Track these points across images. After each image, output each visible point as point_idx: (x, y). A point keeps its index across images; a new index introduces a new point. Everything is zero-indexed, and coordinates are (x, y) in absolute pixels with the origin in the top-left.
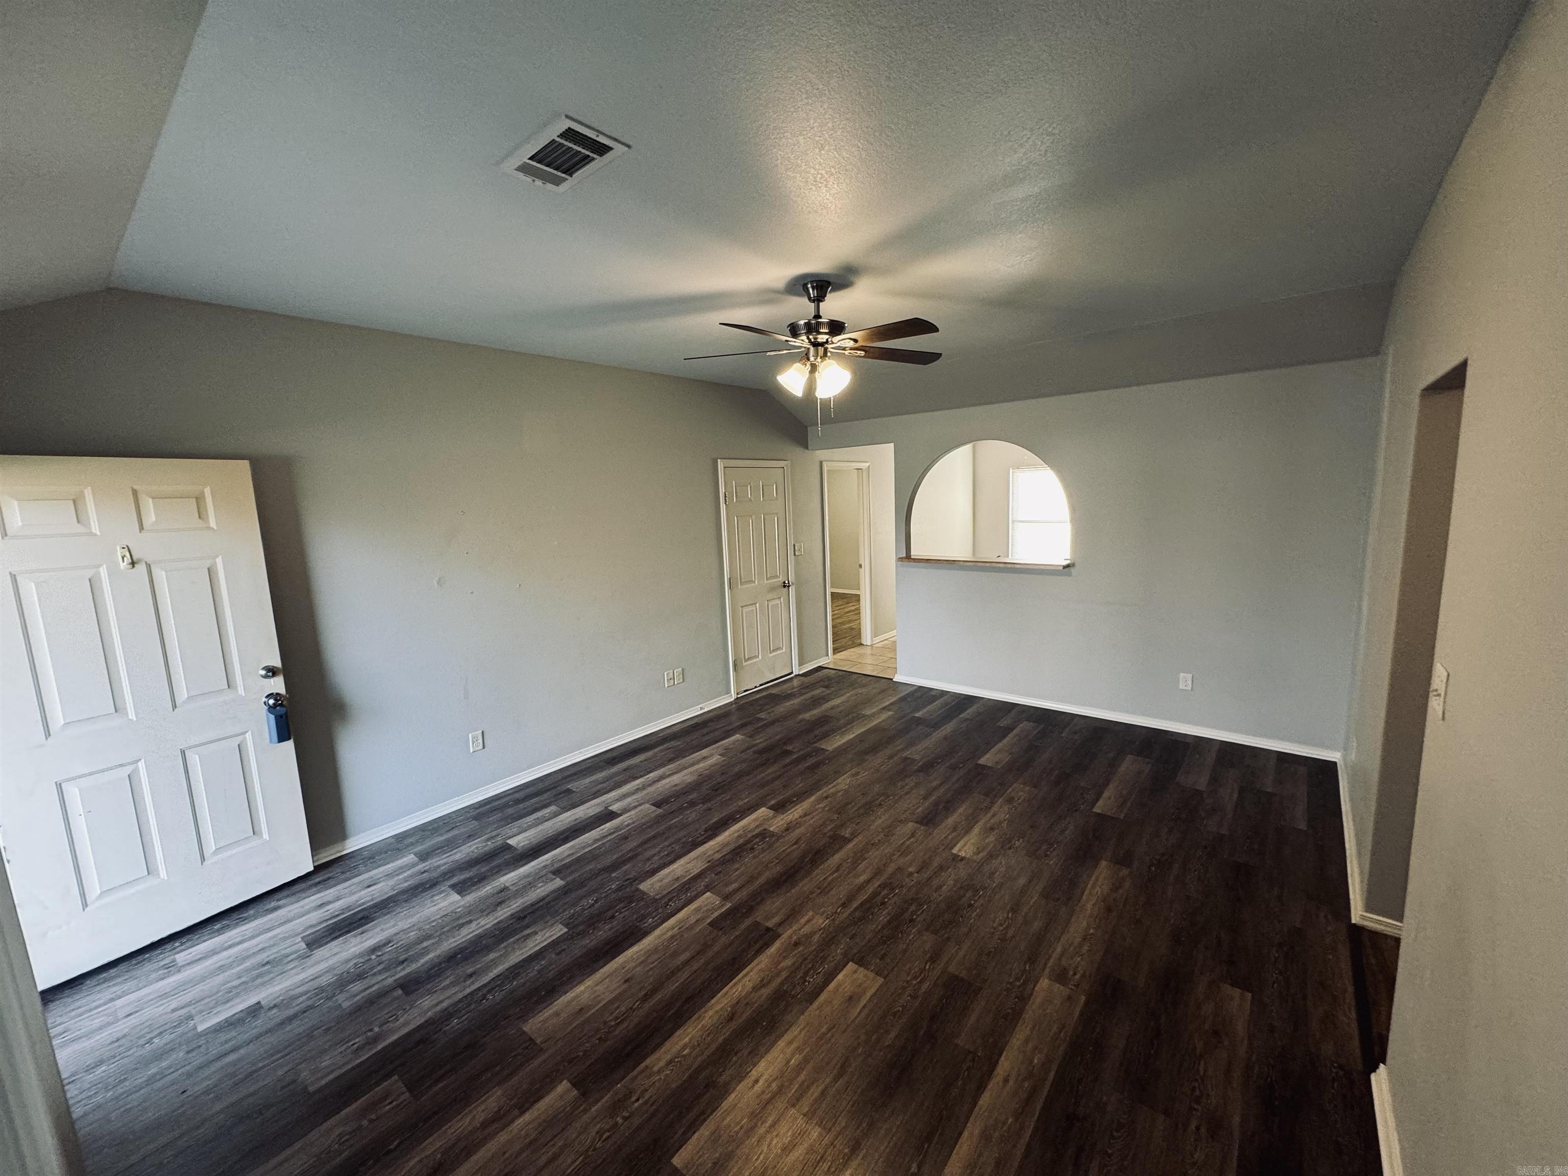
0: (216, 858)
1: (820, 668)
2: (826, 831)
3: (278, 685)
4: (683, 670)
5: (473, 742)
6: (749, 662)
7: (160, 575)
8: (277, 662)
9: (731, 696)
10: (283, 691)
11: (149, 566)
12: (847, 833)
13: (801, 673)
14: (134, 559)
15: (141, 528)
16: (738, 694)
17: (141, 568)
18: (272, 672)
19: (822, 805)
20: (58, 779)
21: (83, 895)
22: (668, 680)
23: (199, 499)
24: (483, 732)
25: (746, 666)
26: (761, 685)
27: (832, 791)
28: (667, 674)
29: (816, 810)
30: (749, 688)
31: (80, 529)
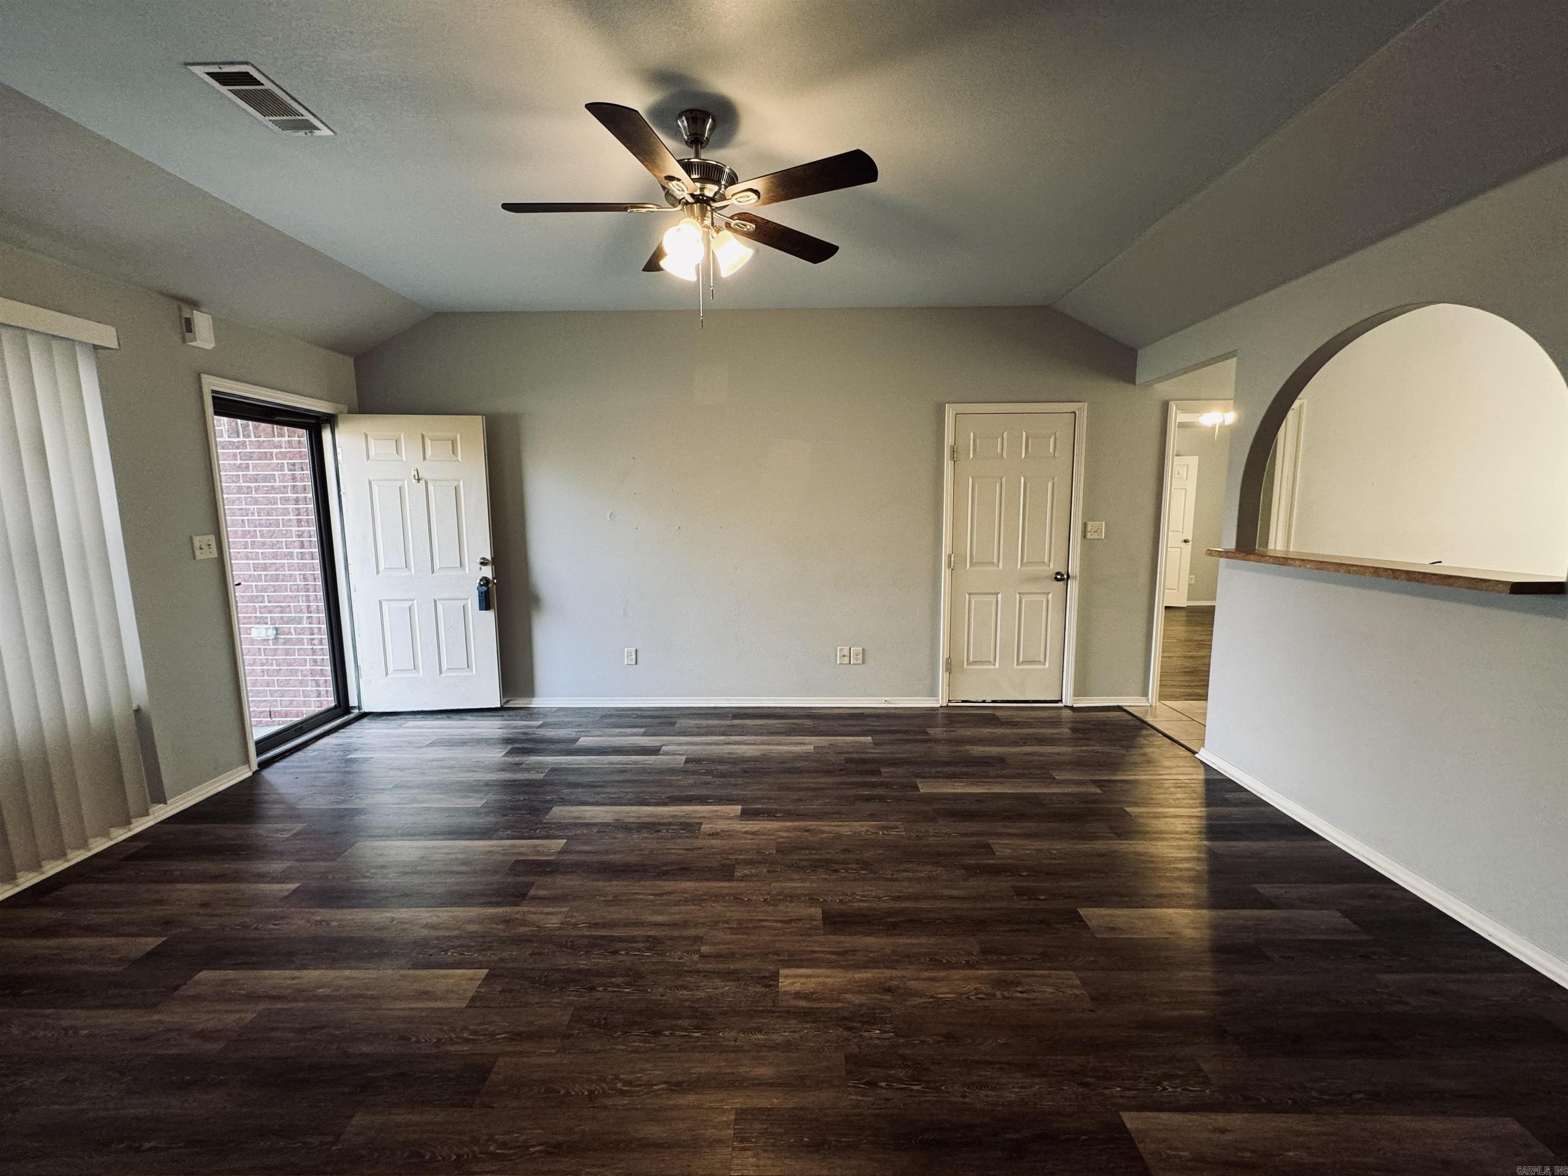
0: (449, 674)
1: (1120, 708)
3: (488, 572)
4: (864, 650)
5: (628, 656)
6: (974, 667)
7: (431, 487)
8: (489, 557)
9: (938, 700)
10: (490, 577)
11: (426, 483)
13: (1075, 705)
14: (420, 477)
15: (425, 458)
16: (949, 701)
17: (422, 482)
18: (484, 563)
20: (381, 599)
21: (386, 669)
22: (840, 657)
23: (454, 443)
24: (636, 650)
25: (968, 670)
26: (993, 702)
28: (841, 650)
30: (970, 699)
31: (397, 457)
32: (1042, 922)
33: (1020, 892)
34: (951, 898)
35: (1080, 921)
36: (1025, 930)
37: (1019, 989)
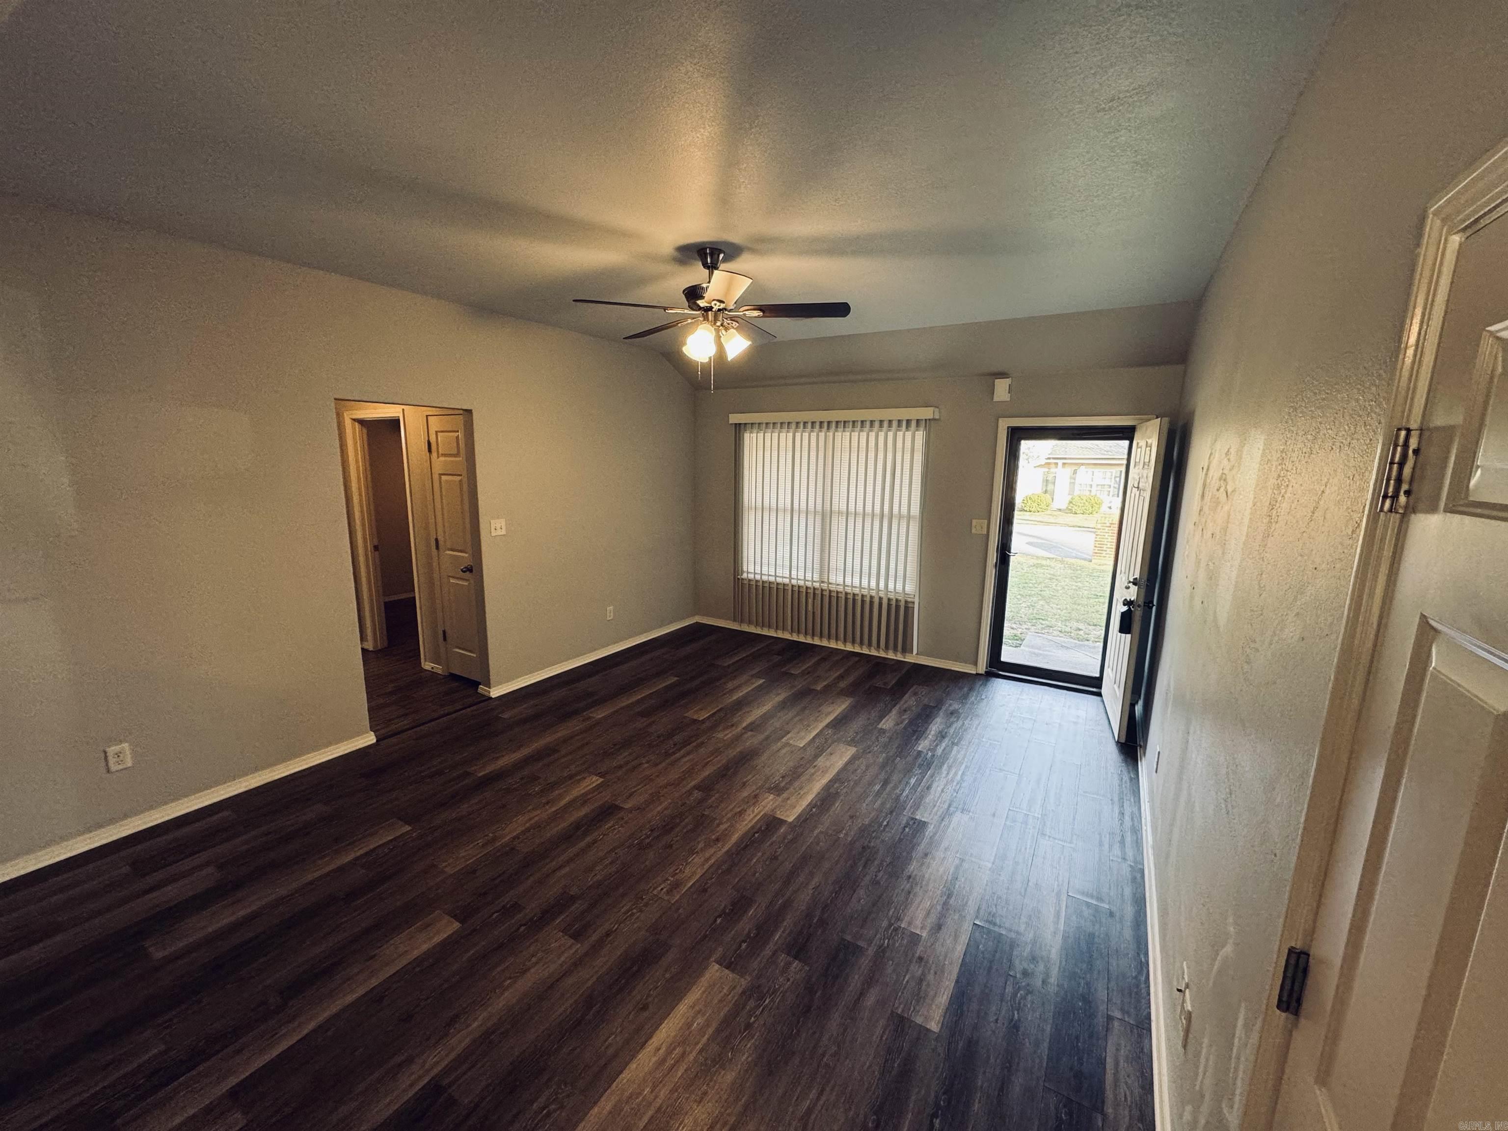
2: (717, 795)
3: (1133, 593)
12: (697, 794)
18: (1135, 582)
19: (723, 827)
27: (712, 850)
29: (728, 820)
32: (485, 893)
33: (516, 907)
34: (561, 867)
35: (455, 916)
36: (494, 879)
37: (480, 844)
